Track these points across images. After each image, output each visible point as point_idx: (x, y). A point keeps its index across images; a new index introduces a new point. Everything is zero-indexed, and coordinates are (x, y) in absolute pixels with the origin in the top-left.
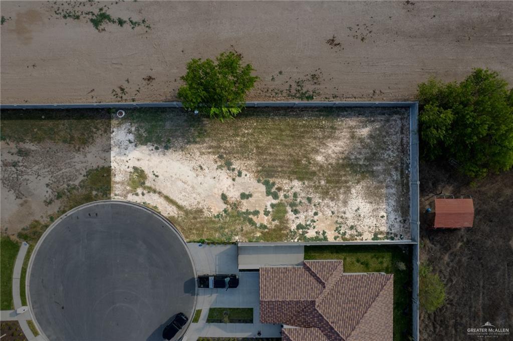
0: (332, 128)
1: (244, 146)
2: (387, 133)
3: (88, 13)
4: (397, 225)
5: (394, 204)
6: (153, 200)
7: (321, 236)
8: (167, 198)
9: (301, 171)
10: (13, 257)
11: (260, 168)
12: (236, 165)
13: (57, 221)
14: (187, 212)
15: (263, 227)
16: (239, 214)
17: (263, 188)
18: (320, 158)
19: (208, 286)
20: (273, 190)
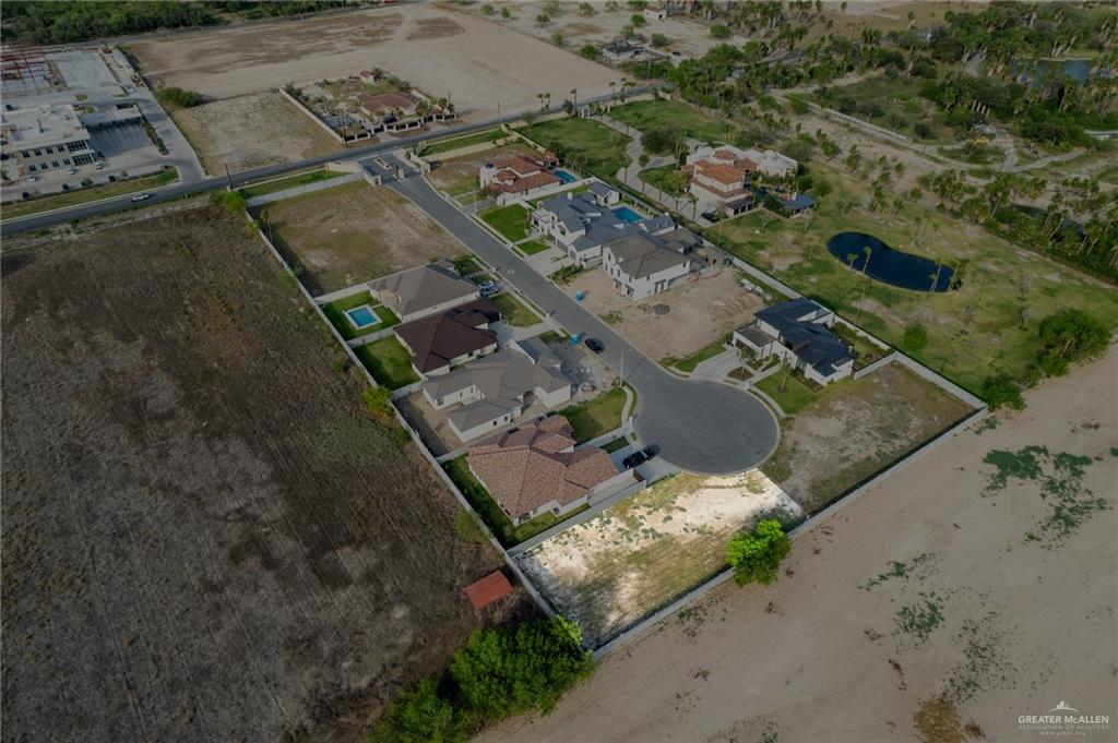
0: (643, 604)
1: (701, 551)
2: (591, 630)
3: (913, 568)
4: (527, 565)
5: (543, 579)
6: (731, 480)
7: (586, 524)
8: (723, 487)
9: (638, 558)
10: (783, 407)
11: (674, 542)
12: (694, 535)
13: (779, 437)
14: (699, 487)
15: (637, 507)
16: (661, 506)
17: (659, 531)
18: (634, 575)
19: (645, 451)
20: (650, 534)
